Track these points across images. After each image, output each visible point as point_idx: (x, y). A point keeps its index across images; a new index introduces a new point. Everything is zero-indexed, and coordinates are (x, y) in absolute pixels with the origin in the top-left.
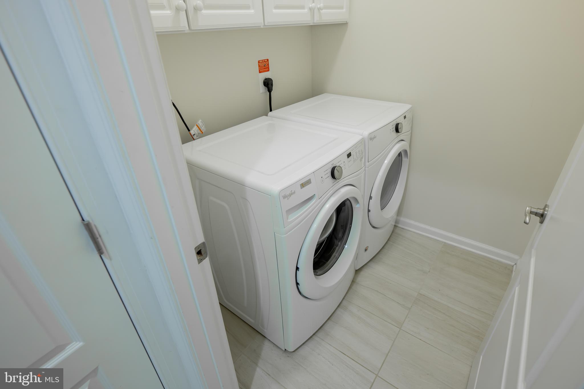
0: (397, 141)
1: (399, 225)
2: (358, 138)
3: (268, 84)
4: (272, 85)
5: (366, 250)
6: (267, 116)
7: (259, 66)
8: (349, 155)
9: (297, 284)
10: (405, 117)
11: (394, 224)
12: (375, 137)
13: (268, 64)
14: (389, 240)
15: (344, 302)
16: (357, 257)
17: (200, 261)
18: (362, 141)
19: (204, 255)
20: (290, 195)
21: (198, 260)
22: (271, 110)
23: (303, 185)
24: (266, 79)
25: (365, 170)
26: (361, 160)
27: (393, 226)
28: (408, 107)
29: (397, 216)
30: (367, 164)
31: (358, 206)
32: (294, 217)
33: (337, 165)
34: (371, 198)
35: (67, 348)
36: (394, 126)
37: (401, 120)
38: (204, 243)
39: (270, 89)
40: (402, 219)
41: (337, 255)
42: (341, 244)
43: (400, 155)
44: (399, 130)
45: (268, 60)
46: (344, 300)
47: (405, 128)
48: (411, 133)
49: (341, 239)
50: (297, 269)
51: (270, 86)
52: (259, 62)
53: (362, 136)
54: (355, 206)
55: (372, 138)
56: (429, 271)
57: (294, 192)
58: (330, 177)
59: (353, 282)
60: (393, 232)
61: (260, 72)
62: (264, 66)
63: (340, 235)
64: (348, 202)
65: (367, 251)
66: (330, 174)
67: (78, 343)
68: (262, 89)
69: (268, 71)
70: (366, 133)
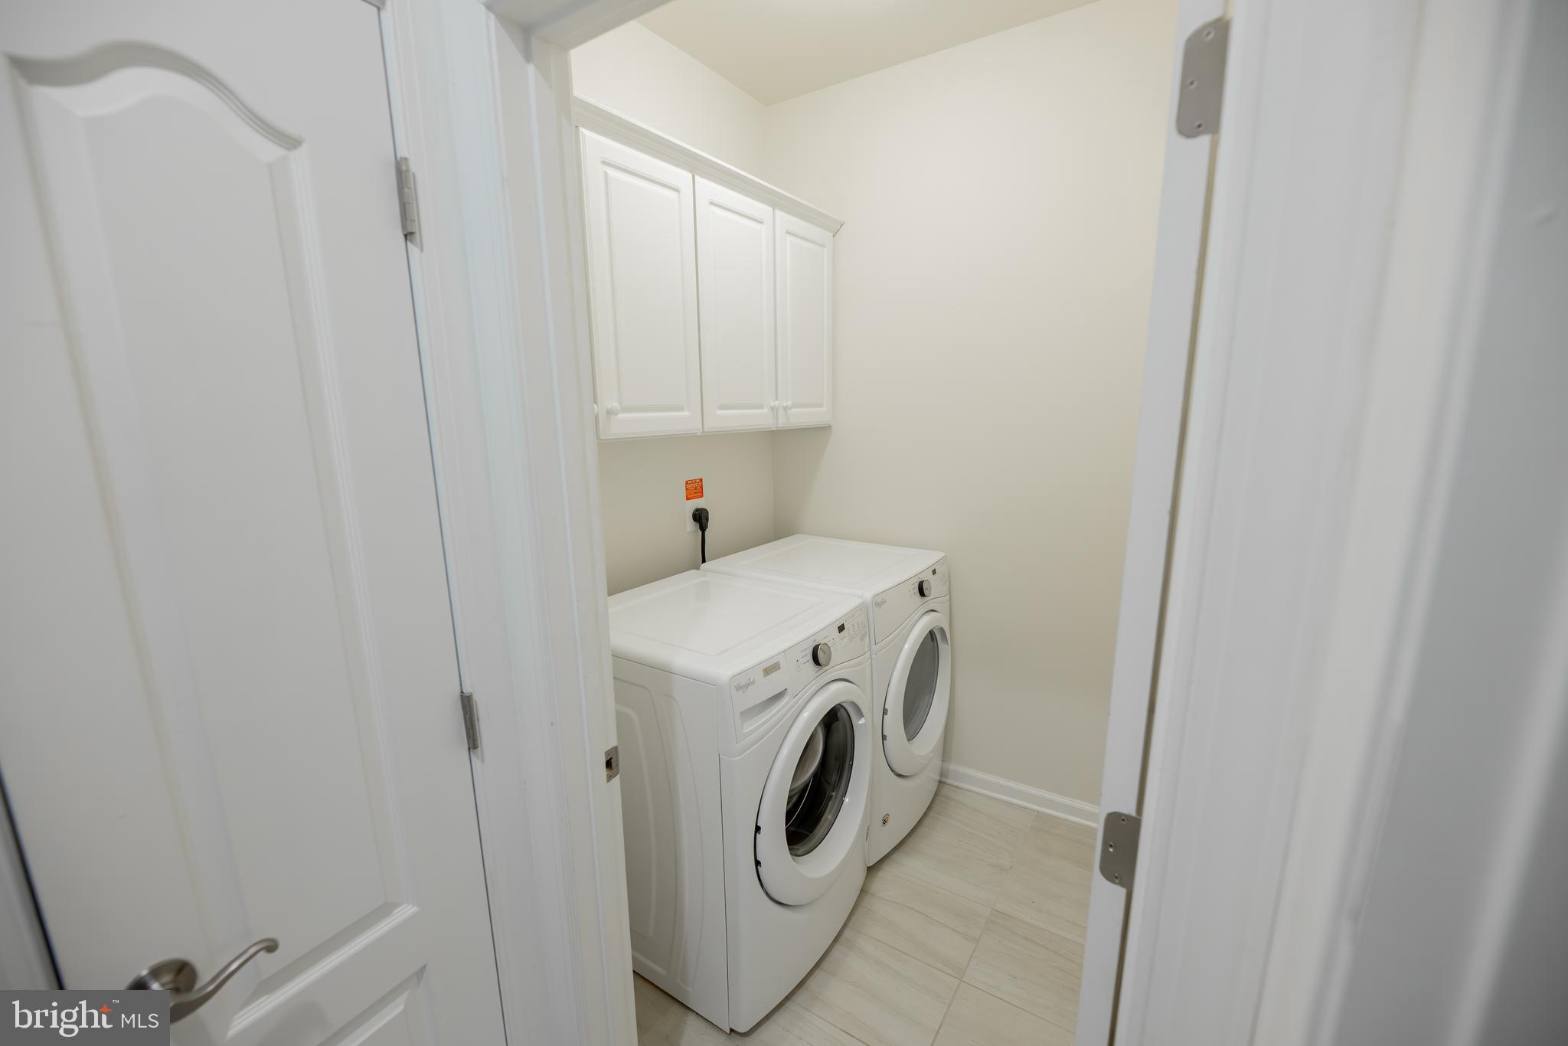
0: (923, 610)
1: (949, 781)
2: (855, 602)
3: (700, 518)
4: (707, 519)
5: (885, 822)
6: (698, 569)
7: (687, 489)
8: (841, 628)
9: (758, 863)
10: (934, 572)
11: (937, 778)
12: (884, 602)
13: (702, 487)
14: (929, 809)
15: (847, 933)
16: (866, 833)
17: (610, 778)
18: (863, 608)
19: (614, 769)
20: (747, 686)
21: (607, 775)
22: (704, 561)
23: (768, 671)
24: (697, 510)
25: (871, 658)
26: (862, 639)
27: (937, 783)
28: (939, 555)
29: (943, 761)
30: (874, 647)
31: (862, 721)
32: (750, 726)
33: (823, 642)
34: (885, 712)
35: (395, 912)
36: (917, 585)
37: (927, 576)
38: (616, 748)
39: (704, 525)
40: (952, 767)
41: (830, 817)
42: (837, 795)
43: (931, 634)
44: (926, 592)
45: (701, 480)
46: (848, 929)
47: (935, 588)
48: (950, 600)
49: (836, 787)
50: (758, 829)
51: (704, 521)
52: (687, 483)
53: (862, 598)
54: (859, 723)
55: (878, 602)
56: (1011, 867)
57: (753, 682)
58: (812, 661)
59: (863, 891)
60: (937, 794)
61: (688, 499)
62: (695, 489)
63: (834, 778)
64: (842, 710)
65: (888, 825)
66: (810, 657)
67: (410, 907)
68: (691, 526)
69: (702, 496)
70: (868, 595)
